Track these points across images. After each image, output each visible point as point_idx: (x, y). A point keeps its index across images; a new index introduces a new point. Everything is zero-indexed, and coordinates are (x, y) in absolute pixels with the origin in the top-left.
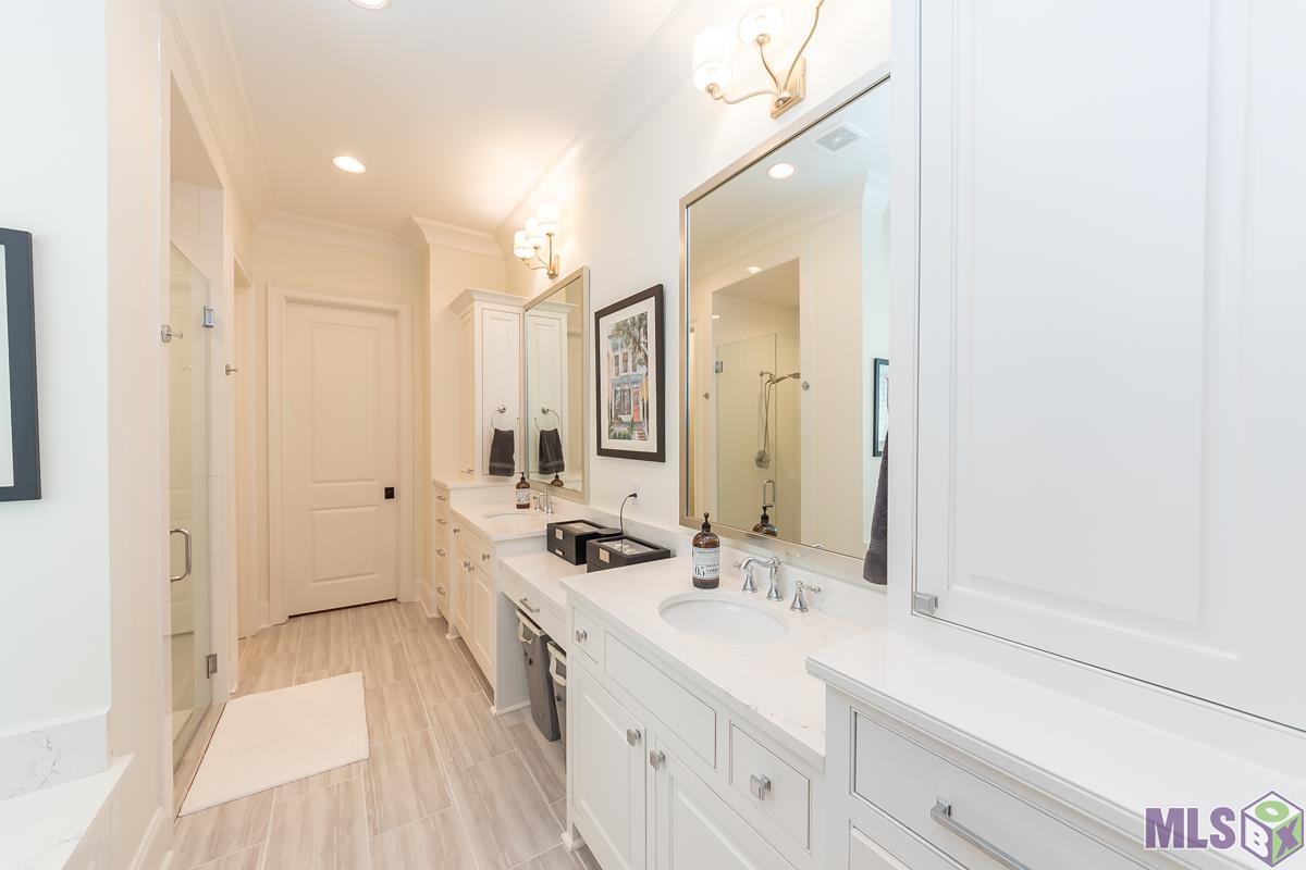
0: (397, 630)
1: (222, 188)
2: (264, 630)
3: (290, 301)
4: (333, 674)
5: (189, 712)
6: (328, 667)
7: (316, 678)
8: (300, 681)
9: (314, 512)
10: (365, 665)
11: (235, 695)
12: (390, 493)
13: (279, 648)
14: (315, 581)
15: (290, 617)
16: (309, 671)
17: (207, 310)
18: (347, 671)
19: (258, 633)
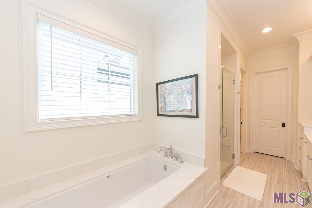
0: (283, 168)
1: (237, 53)
2: (248, 153)
3: (256, 74)
4: (260, 171)
5: (230, 164)
6: (259, 169)
7: (255, 170)
8: (252, 169)
9: (261, 127)
10: (269, 174)
11: (238, 165)
12: (283, 125)
13: (250, 158)
14: (260, 145)
15: (254, 152)
16: (254, 168)
17: (234, 80)
18: (264, 173)
19: (247, 153)
